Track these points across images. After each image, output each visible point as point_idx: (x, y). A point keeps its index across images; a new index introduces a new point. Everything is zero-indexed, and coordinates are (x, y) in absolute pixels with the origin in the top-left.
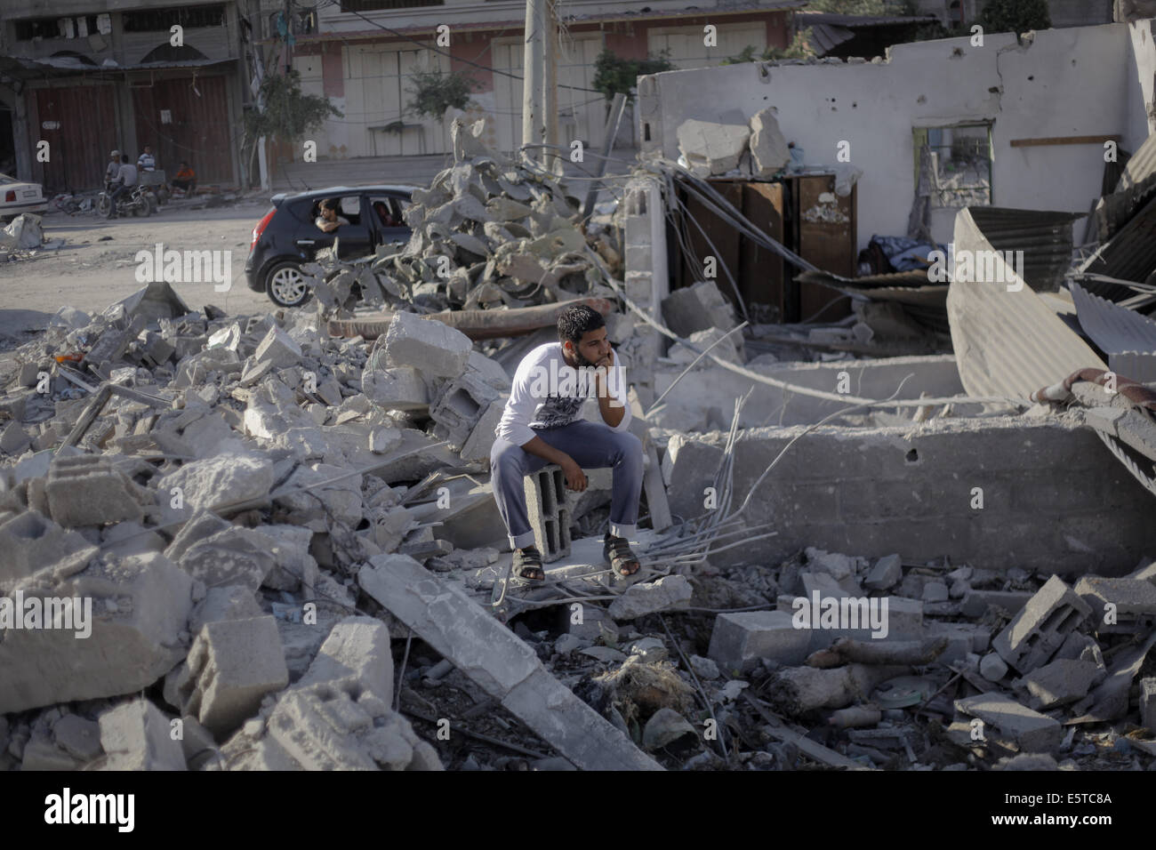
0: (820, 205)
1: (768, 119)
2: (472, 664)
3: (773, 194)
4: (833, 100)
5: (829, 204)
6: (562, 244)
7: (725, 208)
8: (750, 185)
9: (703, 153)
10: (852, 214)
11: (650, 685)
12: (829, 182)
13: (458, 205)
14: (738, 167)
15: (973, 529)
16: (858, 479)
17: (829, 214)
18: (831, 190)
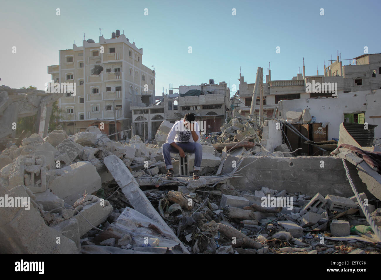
0: (319, 130)
1: (307, 111)
2: (118, 180)
3: (306, 126)
4: (324, 107)
5: (321, 130)
6: (250, 133)
7: (294, 130)
8: (302, 125)
9: (291, 118)
10: (327, 132)
11: (172, 196)
12: (320, 125)
13: (233, 127)
14: (299, 121)
15: (308, 185)
16: (276, 169)
17: (321, 132)
18: (321, 127)
